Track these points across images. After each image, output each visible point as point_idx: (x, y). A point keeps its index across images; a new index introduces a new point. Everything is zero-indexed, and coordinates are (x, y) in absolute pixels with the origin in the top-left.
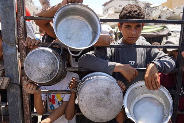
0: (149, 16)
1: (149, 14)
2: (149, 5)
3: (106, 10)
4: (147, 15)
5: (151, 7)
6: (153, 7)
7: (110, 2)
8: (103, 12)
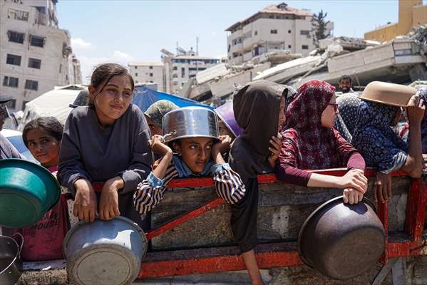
3: (238, 41)
7: (247, 22)
8: (230, 46)
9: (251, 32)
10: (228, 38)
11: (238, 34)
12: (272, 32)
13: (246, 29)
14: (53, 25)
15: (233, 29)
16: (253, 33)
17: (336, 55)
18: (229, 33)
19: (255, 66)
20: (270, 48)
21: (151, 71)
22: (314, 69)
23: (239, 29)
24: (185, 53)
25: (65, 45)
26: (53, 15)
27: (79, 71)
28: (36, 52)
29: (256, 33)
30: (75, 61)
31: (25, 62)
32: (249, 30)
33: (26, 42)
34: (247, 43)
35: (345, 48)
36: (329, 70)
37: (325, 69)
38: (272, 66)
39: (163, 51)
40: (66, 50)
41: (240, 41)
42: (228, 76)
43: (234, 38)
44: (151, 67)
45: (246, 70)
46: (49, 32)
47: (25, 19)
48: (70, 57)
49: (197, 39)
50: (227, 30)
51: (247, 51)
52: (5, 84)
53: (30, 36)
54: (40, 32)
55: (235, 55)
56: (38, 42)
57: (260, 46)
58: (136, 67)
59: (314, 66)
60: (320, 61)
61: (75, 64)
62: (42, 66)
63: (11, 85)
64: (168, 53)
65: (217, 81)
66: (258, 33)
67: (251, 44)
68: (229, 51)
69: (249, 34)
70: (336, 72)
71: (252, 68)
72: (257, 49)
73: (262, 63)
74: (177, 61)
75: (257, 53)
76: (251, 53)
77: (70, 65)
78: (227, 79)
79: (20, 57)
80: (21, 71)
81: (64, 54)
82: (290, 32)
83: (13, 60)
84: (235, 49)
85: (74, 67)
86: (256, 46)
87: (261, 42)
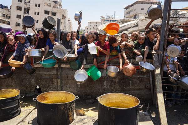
0: (177, 21)
1: (177, 20)
2: (177, 12)
4: (175, 20)
5: (179, 14)
6: (181, 14)
7: (132, 5)
8: (125, 15)
9: (133, 9)
10: (125, 12)
11: (128, 10)
12: (141, 9)
13: (132, 8)
14: (60, 7)
15: (127, 8)
16: (134, 10)
17: (143, 20)
21: (96, 24)
22: (134, 25)
23: (129, 8)
24: (110, 17)
25: (63, 15)
26: (60, 4)
27: (71, 24)
29: (135, 10)
30: (69, 20)
33: (50, 14)
34: (132, 14)
35: (145, 17)
36: (139, 26)
37: (137, 26)
38: (123, 24)
39: (101, 17)
40: (64, 17)
41: (129, 13)
43: (127, 12)
44: (96, 23)
46: (58, 10)
47: (50, 6)
48: (67, 19)
49: (115, 12)
50: (124, 9)
51: (131, 17)
53: (51, 12)
54: (55, 10)
56: (54, 14)
57: (136, 15)
58: (91, 23)
60: (136, 22)
64: (103, 17)
66: (136, 10)
68: (125, 17)
70: (141, 27)
74: (106, 20)
75: (135, 18)
76: (133, 18)
77: (67, 22)
81: (62, 18)
84: (127, 16)
85: (69, 22)
86: (135, 15)
87: (137, 13)
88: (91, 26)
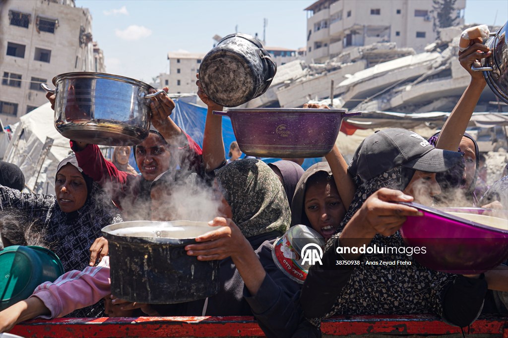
3: (322, 24)
8: (310, 33)
9: (341, 11)
10: (308, 20)
11: (322, 15)
12: (372, 12)
13: (335, 7)
15: (316, 7)
16: (345, 14)
18: (310, 13)
19: (342, 66)
20: (369, 36)
22: (430, 72)
23: (325, 8)
25: (82, 31)
28: (44, 40)
29: (349, 14)
30: (96, 51)
31: (30, 53)
32: (339, 9)
33: (32, 26)
34: (336, 28)
36: (454, 74)
37: (446, 73)
38: (367, 67)
39: (216, 37)
40: (85, 38)
41: (327, 24)
42: (304, 79)
43: (316, 21)
44: (199, 61)
45: (329, 71)
46: (61, 12)
48: (90, 45)
50: (308, 9)
51: (335, 40)
52: (5, 82)
53: (38, 17)
54: (50, 12)
55: (318, 45)
56: (47, 26)
57: (354, 32)
58: (178, 61)
59: (430, 68)
60: (440, 60)
61: (97, 56)
62: (52, 59)
63: (12, 84)
65: (287, 85)
66: (352, 14)
67: (341, 30)
68: (309, 38)
69: (339, 16)
71: (339, 68)
72: (349, 37)
73: (354, 61)
75: (349, 43)
76: (340, 43)
77: (91, 57)
78: (302, 83)
79: (23, 47)
80: (25, 65)
81: (81, 43)
82: (399, 12)
83: (15, 50)
84: (319, 36)
85: (96, 59)
86: (348, 32)
87: (356, 27)
88: (179, 71)
